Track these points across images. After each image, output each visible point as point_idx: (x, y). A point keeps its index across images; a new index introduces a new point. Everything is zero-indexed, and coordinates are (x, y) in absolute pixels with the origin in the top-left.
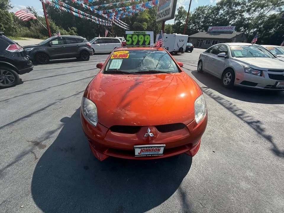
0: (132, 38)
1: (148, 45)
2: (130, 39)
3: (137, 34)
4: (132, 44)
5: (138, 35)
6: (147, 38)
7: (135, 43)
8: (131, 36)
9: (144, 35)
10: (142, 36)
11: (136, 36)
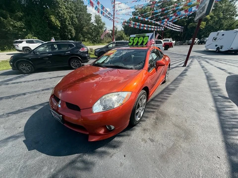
0: (133, 40)
1: (145, 45)
2: (132, 41)
3: (138, 36)
4: (132, 45)
5: (139, 38)
6: (146, 39)
7: (134, 44)
8: (133, 38)
9: (144, 37)
10: (142, 38)
11: (137, 38)
